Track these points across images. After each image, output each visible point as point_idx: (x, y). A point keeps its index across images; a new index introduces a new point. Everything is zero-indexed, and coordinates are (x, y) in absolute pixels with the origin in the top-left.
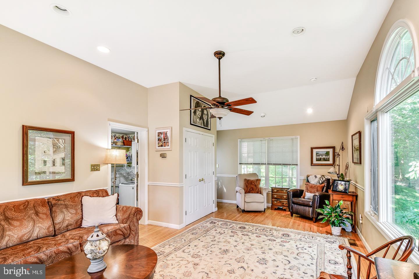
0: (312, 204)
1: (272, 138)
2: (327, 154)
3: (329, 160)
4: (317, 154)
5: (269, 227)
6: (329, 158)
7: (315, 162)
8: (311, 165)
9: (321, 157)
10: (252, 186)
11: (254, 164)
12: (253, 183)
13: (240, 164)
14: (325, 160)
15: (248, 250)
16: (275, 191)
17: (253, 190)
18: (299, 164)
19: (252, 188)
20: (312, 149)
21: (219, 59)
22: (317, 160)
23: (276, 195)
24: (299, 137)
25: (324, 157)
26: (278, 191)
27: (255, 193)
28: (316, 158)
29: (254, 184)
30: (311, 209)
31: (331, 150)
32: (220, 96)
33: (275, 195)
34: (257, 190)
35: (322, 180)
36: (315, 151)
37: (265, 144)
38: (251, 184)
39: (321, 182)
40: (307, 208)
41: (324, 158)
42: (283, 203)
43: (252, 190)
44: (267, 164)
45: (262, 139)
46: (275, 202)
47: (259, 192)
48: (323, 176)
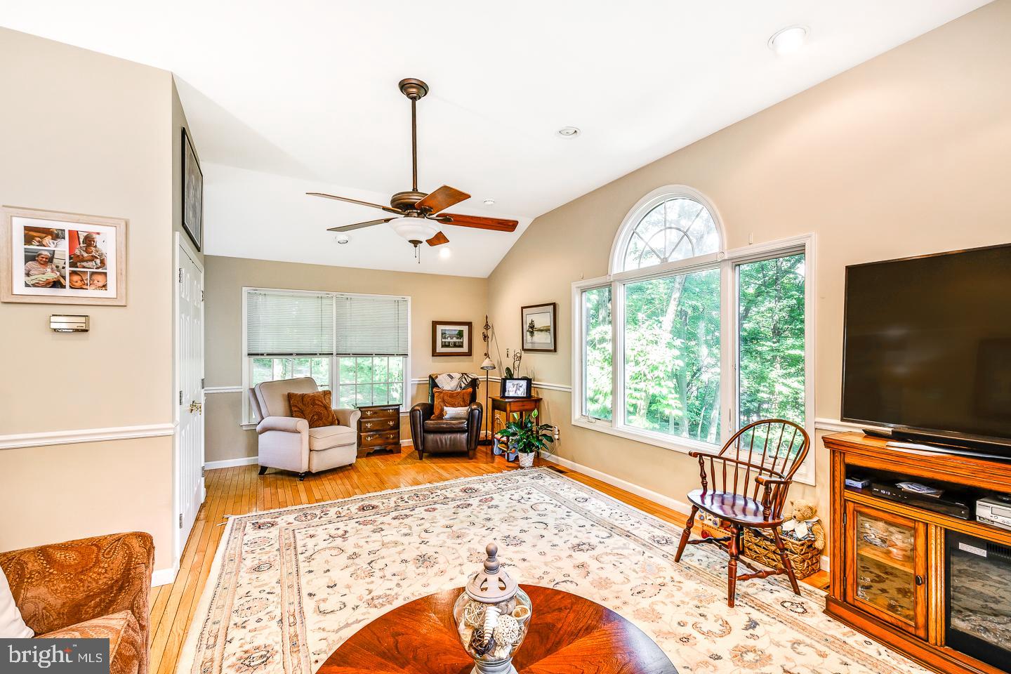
0: (468, 426)
1: (347, 295)
2: (460, 334)
3: (461, 346)
4: (442, 334)
5: (422, 487)
6: (462, 342)
7: (439, 349)
8: (433, 356)
9: (449, 340)
10: (317, 409)
11: (297, 354)
12: (317, 402)
13: (249, 355)
14: (455, 345)
15: (458, 537)
16: (369, 413)
17: (320, 418)
18: (409, 354)
19: (319, 414)
20: (435, 324)
21: (414, 99)
22: (442, 346)
23: (369, 422)
24: (409, 299)
25: (455, 340)
26: (375, 413)
27: (325, 425)
28: (442, 342)
29: (320, 403)
30: (464, 436)
31: (465, 329)
32: (415, 190)
33: (367, 422)
34: (331, 418)
35: (465, 382)
36: (440, 328)
37: (331, 308)
38: (314, 404)
39: (463, 385)
40: (458, 436)
41: (455, 343)
42: (387, 438)
43: (317, 420)
44: (335, 353)
45: (322, 294)
46: (369, 439)
47: (336, 420)
48: (466, 374)
